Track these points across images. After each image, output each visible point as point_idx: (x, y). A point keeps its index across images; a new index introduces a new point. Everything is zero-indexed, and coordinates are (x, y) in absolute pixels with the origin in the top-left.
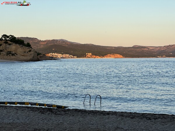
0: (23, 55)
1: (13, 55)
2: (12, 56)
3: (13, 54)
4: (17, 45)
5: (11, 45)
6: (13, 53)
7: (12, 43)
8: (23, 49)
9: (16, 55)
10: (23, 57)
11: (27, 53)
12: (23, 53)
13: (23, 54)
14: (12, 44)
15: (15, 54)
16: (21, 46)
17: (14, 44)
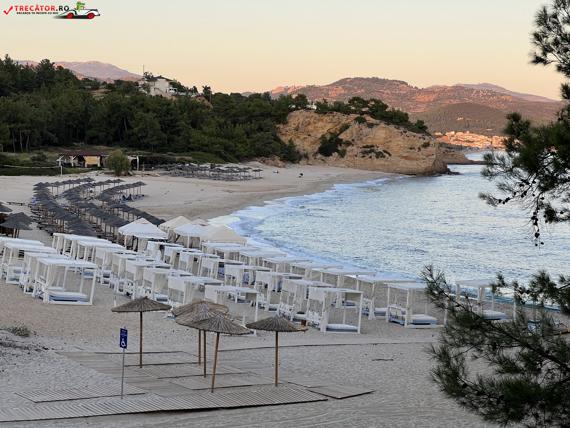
0: (406, 158)
1: (379, 155)
2: (377, 157)
3: (380, 152)
4: (392, 127)
5: (375, 129)
6: (380, 150)
7: (378, 121)
8: (406, 138)
9: (387, 155)
10: (407, 162)
11: (417, 150)
12: (407, 152)
13: (405, 155)
14: (377, 124)
15: (385, 154)
16: (402, 129)
17: (382, 125)
